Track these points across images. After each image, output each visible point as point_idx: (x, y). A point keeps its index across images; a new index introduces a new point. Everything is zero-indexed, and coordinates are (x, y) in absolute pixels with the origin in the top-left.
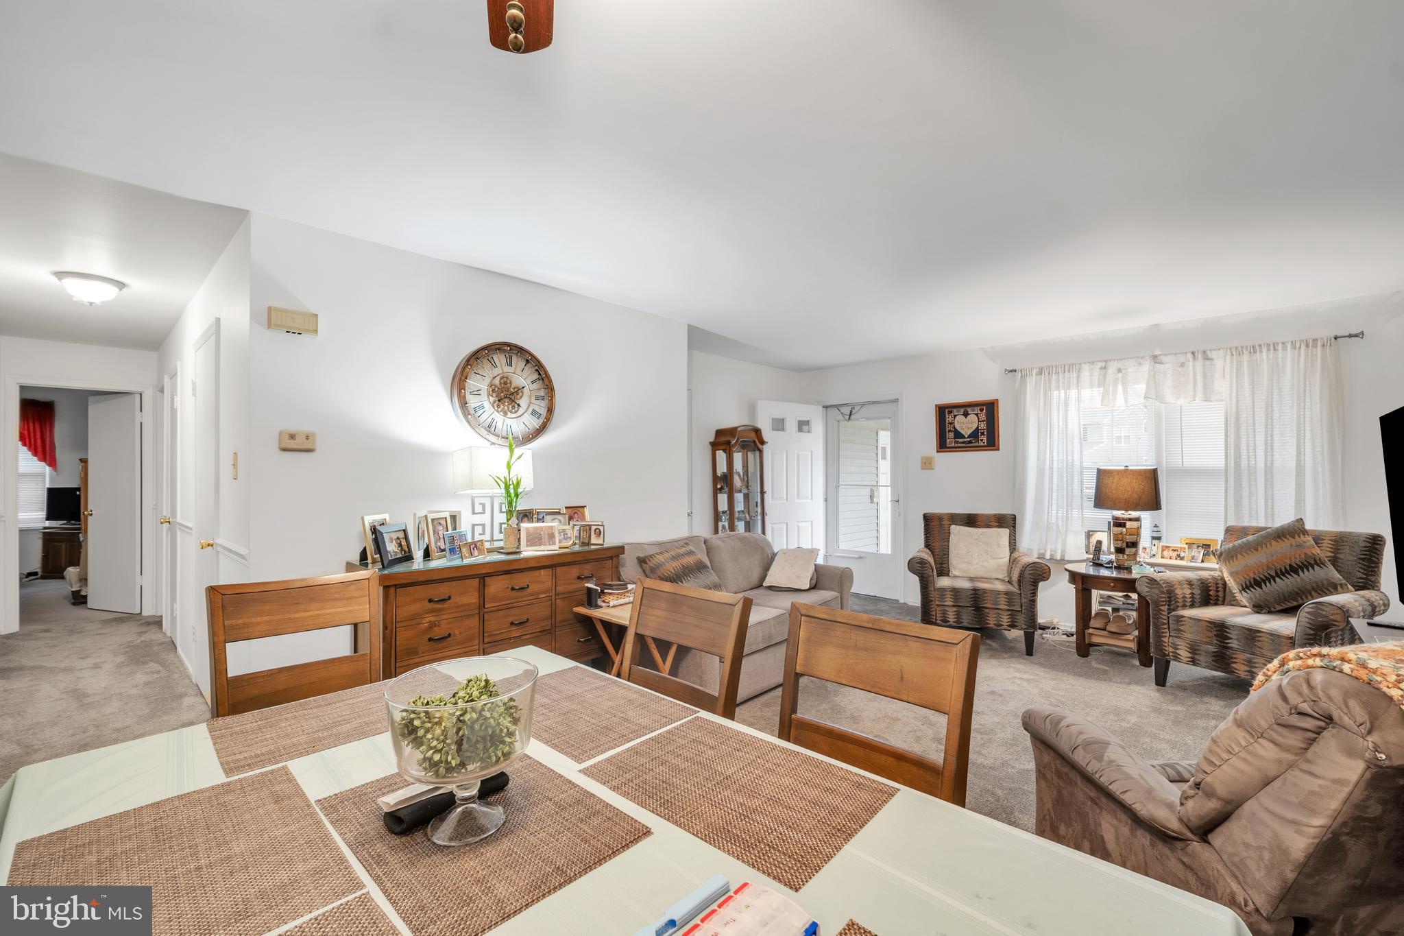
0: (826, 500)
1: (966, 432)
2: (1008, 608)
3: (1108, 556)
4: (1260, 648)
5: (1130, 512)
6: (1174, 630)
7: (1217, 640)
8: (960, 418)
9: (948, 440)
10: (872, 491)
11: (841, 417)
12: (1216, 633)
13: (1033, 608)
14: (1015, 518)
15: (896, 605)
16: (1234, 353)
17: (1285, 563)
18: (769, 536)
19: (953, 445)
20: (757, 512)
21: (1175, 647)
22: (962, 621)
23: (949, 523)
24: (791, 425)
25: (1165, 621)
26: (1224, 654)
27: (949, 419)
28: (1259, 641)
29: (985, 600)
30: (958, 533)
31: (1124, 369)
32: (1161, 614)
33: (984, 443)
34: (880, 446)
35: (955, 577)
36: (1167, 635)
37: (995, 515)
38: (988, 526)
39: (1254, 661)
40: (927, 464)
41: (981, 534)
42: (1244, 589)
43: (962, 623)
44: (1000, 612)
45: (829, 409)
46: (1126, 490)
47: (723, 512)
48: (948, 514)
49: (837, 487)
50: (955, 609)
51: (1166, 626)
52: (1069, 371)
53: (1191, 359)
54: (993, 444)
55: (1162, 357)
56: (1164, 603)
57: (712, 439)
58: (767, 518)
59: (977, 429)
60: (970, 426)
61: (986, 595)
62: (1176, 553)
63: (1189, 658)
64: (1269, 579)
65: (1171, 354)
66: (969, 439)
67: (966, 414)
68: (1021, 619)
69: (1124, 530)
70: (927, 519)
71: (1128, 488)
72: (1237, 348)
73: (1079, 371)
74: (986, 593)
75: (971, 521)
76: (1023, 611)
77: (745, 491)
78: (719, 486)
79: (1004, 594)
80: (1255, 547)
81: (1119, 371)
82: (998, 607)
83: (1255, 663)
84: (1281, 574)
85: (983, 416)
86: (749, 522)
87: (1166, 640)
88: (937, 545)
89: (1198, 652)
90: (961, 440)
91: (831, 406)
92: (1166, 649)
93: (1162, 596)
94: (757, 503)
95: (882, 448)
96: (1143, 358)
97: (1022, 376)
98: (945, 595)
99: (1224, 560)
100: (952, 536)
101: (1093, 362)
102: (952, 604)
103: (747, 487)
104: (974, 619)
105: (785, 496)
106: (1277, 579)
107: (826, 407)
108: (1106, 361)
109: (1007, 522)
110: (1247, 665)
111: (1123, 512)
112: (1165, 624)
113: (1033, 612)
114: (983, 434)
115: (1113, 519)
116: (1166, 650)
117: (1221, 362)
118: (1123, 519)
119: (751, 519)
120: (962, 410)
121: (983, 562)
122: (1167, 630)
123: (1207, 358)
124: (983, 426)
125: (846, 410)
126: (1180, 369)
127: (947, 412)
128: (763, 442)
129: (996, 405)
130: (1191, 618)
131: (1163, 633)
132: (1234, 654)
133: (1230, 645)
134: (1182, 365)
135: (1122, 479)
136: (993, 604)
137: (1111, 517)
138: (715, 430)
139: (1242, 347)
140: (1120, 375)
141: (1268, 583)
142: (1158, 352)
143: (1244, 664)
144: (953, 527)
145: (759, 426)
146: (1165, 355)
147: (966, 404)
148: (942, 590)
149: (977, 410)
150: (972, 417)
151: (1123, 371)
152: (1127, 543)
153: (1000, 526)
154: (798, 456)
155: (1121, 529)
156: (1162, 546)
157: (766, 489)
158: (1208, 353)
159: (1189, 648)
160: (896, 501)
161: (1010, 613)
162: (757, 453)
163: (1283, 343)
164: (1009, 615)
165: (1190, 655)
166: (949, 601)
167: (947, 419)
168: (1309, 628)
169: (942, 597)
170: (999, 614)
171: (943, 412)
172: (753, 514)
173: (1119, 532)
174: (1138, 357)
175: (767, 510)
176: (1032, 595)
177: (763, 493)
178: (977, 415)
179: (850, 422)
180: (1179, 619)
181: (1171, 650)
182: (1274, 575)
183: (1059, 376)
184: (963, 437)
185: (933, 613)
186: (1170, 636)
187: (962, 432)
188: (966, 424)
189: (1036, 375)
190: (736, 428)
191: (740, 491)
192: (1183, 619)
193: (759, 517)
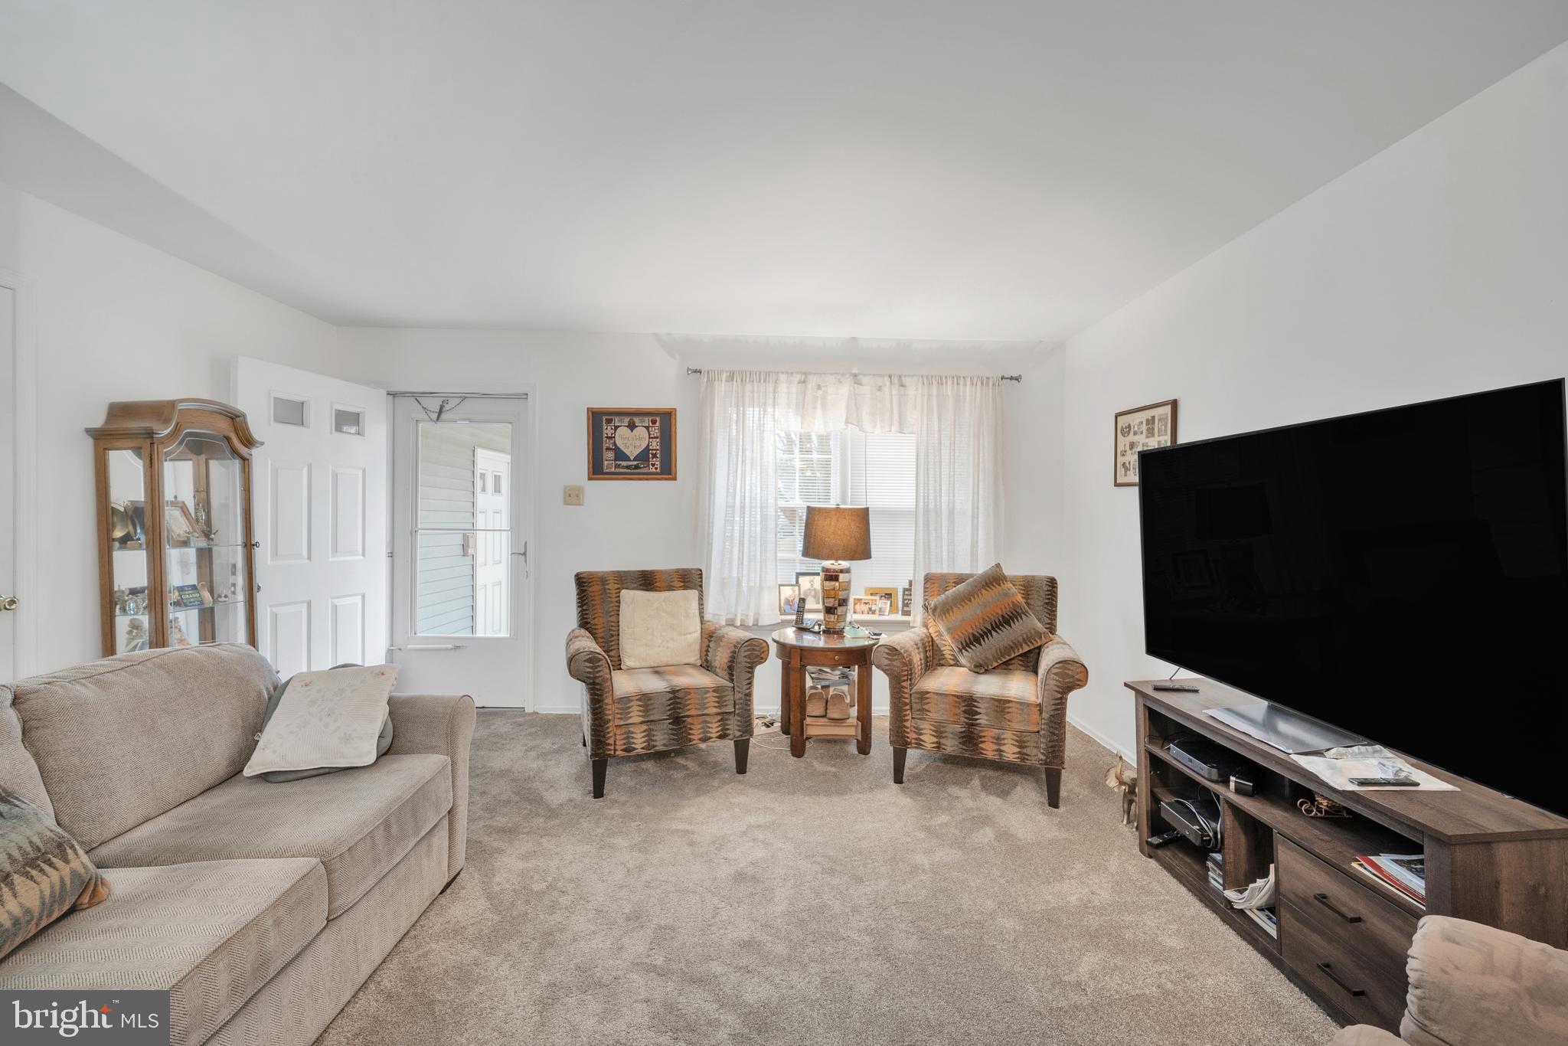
0: (391, 555)
1: (632, 452)
2: (718, 710)
3: (814, 616)
4: (1009, 721)
5: (840, 562)
6: (917, 711)
7: (966, 718)
8: (623, 431)
9: (606, 463)
10: (466, 538)
11: (422, 415)
12: (964, 709)
13: (749, 705)
14: (701, 574)
15: (521, 720)
16: (925, 382)
17: (998, 614)
18: (265, 649)
19: (613, 470)
20: (234, 585)
21: (918, 731)
22: (655, 743)
23: (617, 586)
24: (320, 418)
25: (907, 701)
26: (972, 733)
27: (608, 431)
28: (1008, 713)
29: (689, 705)
30: (632, 599)
31: (824, 386)
32: (904, 692)
33: (656, 469)
34: (478, 473)
35: (629, 669)
36: (909, 717)
37: (677, 571)
38: (670, 588)
39: (1002, 737)
40: (573, 496)
41: (664, 601)
42: (964, 648)
43: (654, 746)
44: (708, 719)
45: (399, 401)
46: (844, 534)
47: (134, 592)
48: (614, 572)
49: (414, 532)
50: (644, 727)
51: (908, 707)
52: (765, 381)
53: (888, 383)
54: (667, 471)
55: (861, 376)
56: (906, 678)
57: (98, 421)
58: (261, 599)
59: (647, 449)
60: (638, 443)
61: (689, 697)
62: (868, 606)
63: (933, 743)
64: (986, 633)
65: (870, 375)
66: (635, 463)
67: (632, 426)
68: (733, 725)
69: (837, 584)
70: (583, 582)
71: (847, 533)
72: (927, 377)
73: (776, 383)
74: (689, 693)
75: (647, 581)
76: (737, 712)
77: (203, 543)
78: (118, 533)
79: (714, 691)
80: (967, 598)
81: (819, 387)
82: (705, 712)
83: (1004, 739)
84: (996, 626)
85: (655, 431)
86: (212, 610)
87: (908, 724)
88: (599, 621)
89: (944, 735)
90: (624, 463)
91: (403, 394)
92: (908, 735)
93: (904, 668)
94: (234, 566)
95: (481, 474)
96: (843, 375)
97: (708, 380)
98: (630, 707)
99: (940, 615)
100: (623, 606)
101: (792, 373)
102: (641, 719)
103: (207, 534)
104: (672, 737)
105: (305, 553)
106: (994, 633)
107: (393, 395)
108: (805, 374)
109: (690, 580)
110: (995, 743)
111: (833, 562)
112: (906, 704)
113: (749, 710)
114: (655, 456)
115: (823, 571)
116: (908, 738)
117: (914, 391)
118: (835, 571)
119: (215, 601)
120: (627, 420)
121: (668, 642)
122: (909, 712)
123: (902, 385)
124: (655, 445)
125: (434, 405)
126: (878, 393)
127: (604, 421)
128: (249, 442)
129: (673, 416)
130: (937, 694)
131: (905, 715)
132: (982, 731)
133: (978, 721)
134: (880, 389)
135: (840, 520)
136: (699, 709)
137: (820, 569)
138: (107, 405)
139: (932, 377)
140: (820, 392)
141: (986, 639)
142: (855, 371)
143: (992, 742)
144: (624, 592)
145: (241, 405)
146: (864, 375)
147: (632, 411)
148: (626, 700)
149: (647, 421)
150: (641, 431)
151: (823, 389)
152: (839, 600)
153: (685, 588)
154: (336, 476)
155: (833, 583)
156: (855, 599)
157: (257, 537)
158: (903, 378)
159: (934, 731)
160: (521, 554)
161: (720, 717)
162: (237, 464)
163: (964, 378)
164: (719, 721)
165: (935, 740)
166: (635, 717)
167: (605, 432)
168: (1057, 691)
169: (625, 712)
170: (706, 722)
171: (598, 419)
172: (221, 589)
173: (832, 588)
174: (838, 374)
175: (260, 578)
176: (748, 686)
177: (249, 546)
178: (647, 428)
179: (439, 424)
180: (923, 695)
181: (915, 736)
182: (990, 628)
183: (753, 385)
184: (627, 459)
185: (611, 741)
186: (912, 718)
187: (625, 451)
188: (632, 441)
189: (726, 381)
190: (172, 404)
191: (185, 543)
192: (927, 696)
193: (241, 596)
